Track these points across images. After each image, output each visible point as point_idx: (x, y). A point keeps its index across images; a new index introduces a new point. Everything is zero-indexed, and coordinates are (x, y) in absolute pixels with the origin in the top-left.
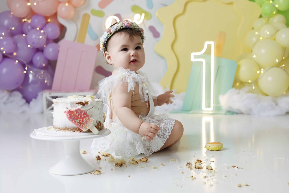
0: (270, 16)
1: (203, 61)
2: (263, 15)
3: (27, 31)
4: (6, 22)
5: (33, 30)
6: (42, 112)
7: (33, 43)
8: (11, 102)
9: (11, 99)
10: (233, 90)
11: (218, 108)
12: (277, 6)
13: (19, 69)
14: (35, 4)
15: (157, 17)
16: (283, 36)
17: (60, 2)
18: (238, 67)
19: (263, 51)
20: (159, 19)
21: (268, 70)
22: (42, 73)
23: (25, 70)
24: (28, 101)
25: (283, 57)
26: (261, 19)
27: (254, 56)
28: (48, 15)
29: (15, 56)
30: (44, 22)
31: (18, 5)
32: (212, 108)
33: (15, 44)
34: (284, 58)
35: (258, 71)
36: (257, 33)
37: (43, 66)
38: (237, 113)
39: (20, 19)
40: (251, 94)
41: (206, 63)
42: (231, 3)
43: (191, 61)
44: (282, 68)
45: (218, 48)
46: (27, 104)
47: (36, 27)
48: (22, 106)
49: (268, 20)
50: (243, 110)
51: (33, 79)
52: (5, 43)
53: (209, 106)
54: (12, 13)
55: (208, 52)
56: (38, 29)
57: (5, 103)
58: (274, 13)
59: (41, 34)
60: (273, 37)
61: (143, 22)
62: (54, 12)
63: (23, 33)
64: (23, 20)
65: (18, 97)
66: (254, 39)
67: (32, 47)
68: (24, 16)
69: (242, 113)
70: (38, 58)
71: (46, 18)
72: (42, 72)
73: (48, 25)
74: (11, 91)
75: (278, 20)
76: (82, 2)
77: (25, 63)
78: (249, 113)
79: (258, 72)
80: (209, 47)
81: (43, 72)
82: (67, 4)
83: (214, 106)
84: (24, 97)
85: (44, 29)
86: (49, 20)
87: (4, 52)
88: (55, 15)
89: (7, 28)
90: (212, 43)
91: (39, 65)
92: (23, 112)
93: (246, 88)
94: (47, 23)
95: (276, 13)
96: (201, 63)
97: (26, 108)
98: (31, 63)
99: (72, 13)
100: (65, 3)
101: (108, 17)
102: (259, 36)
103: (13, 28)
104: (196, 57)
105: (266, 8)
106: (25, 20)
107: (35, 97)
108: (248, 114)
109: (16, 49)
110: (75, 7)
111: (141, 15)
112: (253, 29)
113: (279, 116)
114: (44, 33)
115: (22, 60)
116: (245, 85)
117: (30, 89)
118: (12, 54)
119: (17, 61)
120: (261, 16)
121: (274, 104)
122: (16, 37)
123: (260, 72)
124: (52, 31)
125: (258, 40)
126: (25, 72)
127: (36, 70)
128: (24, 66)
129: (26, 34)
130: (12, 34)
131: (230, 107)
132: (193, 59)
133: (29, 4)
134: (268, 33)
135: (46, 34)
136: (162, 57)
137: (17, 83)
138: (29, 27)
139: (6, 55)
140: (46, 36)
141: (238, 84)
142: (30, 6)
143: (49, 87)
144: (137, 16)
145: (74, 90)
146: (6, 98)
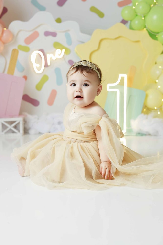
1: (118, 91)
10: (142, 115)
11: (129, 131)
15: (76, 53)
18: (147, 96)
26: (162, 55)
27: (159, 87)
32: (125, 131)
36: (160, 67)
38: (146, 135)
40: (157, 119)
41: (120, 92)
42: (138, 41)
43: (107, 91)
45: (130, 80)
50: (151, 132)
55: (122, 83)
61: (63, 56)
66: (158, 72)
69: (149, 135)
76: (10, 39)
78: (156, 135)
80: (123, 79)
83: (126, 129)
90: (125, 76)
93: (152, 114)
96: (116, 93)
99: (2, 48)
101: (33, 51)
102: (162, 70)
104: (111, 87)
110: (4, 43)
111: (62, 50)
112: (156, 63)
116: (151, 111)
120: (162, 53)
125: (161, 73)
131: (140, 130)
132: (108, 89)
141: (145, 110)
144: (58, 51)
145: (5, 116)
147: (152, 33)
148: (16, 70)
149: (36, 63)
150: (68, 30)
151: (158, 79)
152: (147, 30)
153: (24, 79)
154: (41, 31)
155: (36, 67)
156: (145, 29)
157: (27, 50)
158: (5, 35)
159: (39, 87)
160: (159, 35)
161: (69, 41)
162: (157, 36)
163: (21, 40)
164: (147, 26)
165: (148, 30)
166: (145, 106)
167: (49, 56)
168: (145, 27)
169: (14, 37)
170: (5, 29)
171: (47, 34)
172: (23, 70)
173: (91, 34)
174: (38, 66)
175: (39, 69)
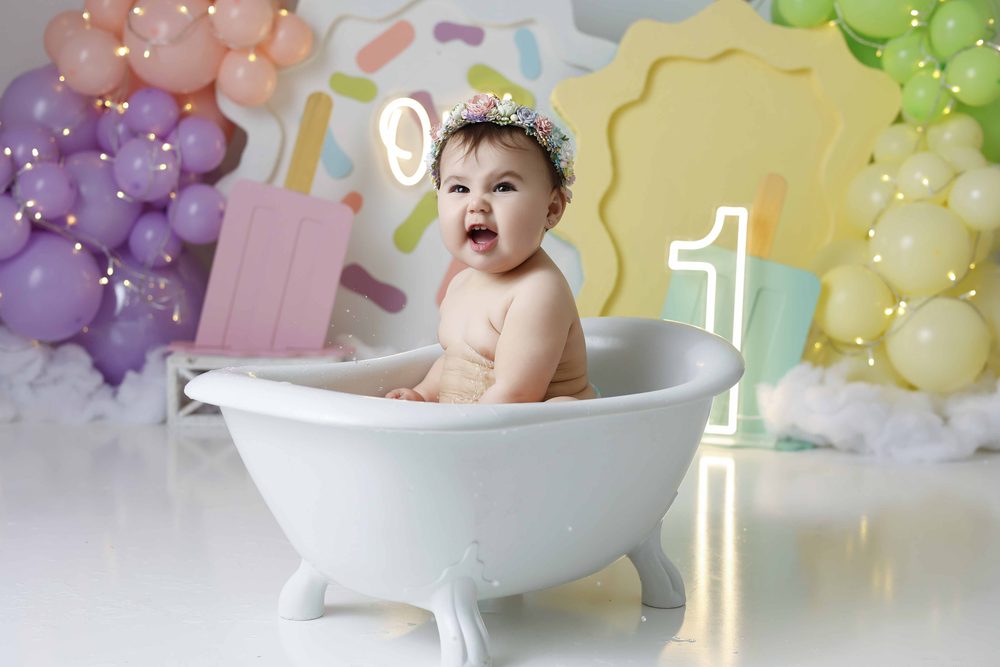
0: (932, 119)
1: (710, 269)
2: (906, 115)
3: (114, 144)
4: (40, 108)
5: (134, 142)
6: (164, 422)
7: (137, 186)
8: (56, 381)
9: (55, 371)
10: (804, 368)
11: (751, 427)
12: (956, 89)
13: (86, 272)
14: (147, 54)
15: (556, 109)
16: (975, 194)
17: (228, 50)
18: (825, 293)
19: (906, 242)
20: (560, 115)
21: (921, 306)
22: (162, 286)
23: (105, 274)
24: (112, 380)
25: (970, 263)
26: (899, 127)
27: (877, 258)
28: (185, 91)
29: (73, 227)
30: (172, 114)
31: (84, 55)
32: (732, 427)
33: (74, 185)
34: (972, 266)
35: (889, 307)
36: (886, 178)
37: (165, 261)
38: (815, 447)
39: (87, 101)
40: (861, 386)
41: (719, 276)
42: (803, 72)
43: (669, 268)
44: (965, 301)
45: (761, 228)
46: (107, 390)
47: (147, 132)
48: (90, 396)
49: (924, 132)
50: (836, 438)
51: (128, 303)
52: (40, 184)
53: (722, 418)
54: (62, 79)
55: (727, 240)
56: (152, 137)
57: (32, 385)
58: (947, 111)
59: (163, 157)
60: (939, 198)
62: (207, 80)
63: (100, 149)
64: (99, 103)
65: (77, 365)
66: (877, 197)
67: (129, 200)
68: (103, 91)
69: (830, 446)
70: (149, 234)
71: (179, 99)
72: (163, 283)
73: (184, 125)
74: (56, 345)
75: (957, 133)
76: (303, 51)
77: (105, 249)
78: (855, 447)
79: (889, 312)
80: (731, 224)
81: (166, 285)
82: (252, 58)
83: (738, 421)
84: (98, 366)
85: (172, 136)
86: (188, 107)
87: (38, 216)
88: (210, 90)
89: (46, 129)
90: (742, 214)
91: (150, 259)
92: (99, 417)
93: (846, 364)
94: (183, 116)
95: (951, 112)
96: (705, 274)
97: (104, 402)
98: (123, 249)
99: (270, 86)
100: (245, 51)
101: (387, 100)
102: (896, 189)
103: (66, 132)
104: (685, 255)
105: (921, 93)
106: (108, 104)
107: (138, 366)
108: (852, 451)
109: (78, 203)
110: (278, 67)
112: (872, 161)
113: (953, 460)
114: (172, 152)
115: (95, 242)
116: (840, 352)
117: (117, 338)
118: (61, 221)
119: (78, 246)
120: (900, 119)
121: (937, 421)
122: (77, 161)
123: (895, 312)
124: (199, 144)
125: (890, 200)
126: (104, 281)
127: (141, 276)
128: (100, 260)
129: (111, 154)
130: (62, 152)
131: (794, 427)
132: (675, 264)
133: (122, 51)
134: (926, 182)
135: (178, 154)
136: (567, 244)
137: (78, 320)
138: (121, 129)
139: (44, 223)
140: (179, 161)
141: (818, 346)
142: (125, 58)
143: (187, 334)
145: (270, 349)
146: (36, 367)
147: (860, 41)
148: (321, 169)
149: (397, 143)
150: (531, 21)
151: (874, 223)
152: (840, 26)
153: (348, 210)
154: (423, 22)
155: (398, 159)
156: (832, 24)
157: (366, 93)
158: (281, 34)
159: (406, 239)
160: (890, 47)
161: (532, 64)
162: (879, 54)
163: (344, 56)
164: (839, 13)
165: (845, 27)
166: (816, 331)
168: (833, 16)
169: (317, 43)
170: (284, 13)
171: (446, 32)
172: (346, 170)
173: (616, 38)
174: (407, 155)
175: (409, 169)
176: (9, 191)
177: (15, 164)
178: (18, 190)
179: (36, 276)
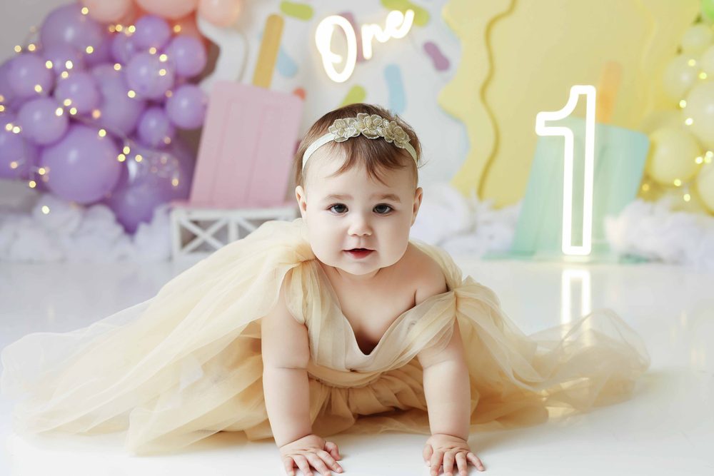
1: (568, 134)
2: (704, 18)
3: (125, 56)
4: (70, 34)
5: (139, 58)
6: (170, 258)
7: (144, 87)
8: (90, 232)
9: (89, 225)
10: (639, 203)
11: (601, 248)
13: (109, 150)
15: (446, 21)
18: (652, 149)
19: (711, 109)
22: (164, 160)
23: (122, 153)
24: (130, 230)
26: (700, 27)
27: (689, 122)
28: (175, 16)
29: (98, 119)
30: (164, 33)
32: (587, 249)
33: (98, 88)
35: (699, 157)
36: (692, 63)
37: (166, 143)
38: (648, 261)
39: (103, 27)
40: (682, 216)
41: (575, 138)
43: (537, 135)
45: (604, 102)
46: (126, 238)
47: (148, 48)
48: (114, 242)
50: (664, 253)
51: (139, 174)
52: (74, 88)
53: (578, 241)
54: (85, 11)
55: (580, 112)
56: (153, 51)
57: (73, 236)
59: (162, 65)
61: (410, 32)
62: (188, 8)
63: (115, 62)
64: (112, 28)
65: (104, 219)
66: (685, 78)
67: (139, 98)
68: (115, 18)
69: (658, 260)
70: (153, 123)
71: (171, 23)
72: (165, 158)
73: (176, 42)
74: (88, 206)
77: (121, 134)
78: (678, 260)
79: (699, 160)
80: (582, 100)
81: (167, 160)
83: (592, 244)
84: (120, 220)
85: (167, 49)
86: (177, 29)
87: (74, 112)
88: (192, 17)
89: (75, 50)
90: (591, 92)
91: (155, 140)
92: (123, 258)
93: (667, 200)
94: (174, 36)
96: (561, 139)
97: (125, 245)
98: (134, 134)
99: (236, 11)
101: (321, 18)
102: (698, 70)
103: (90, 50)
104: (549, 124)
106: (119, 28)
107: (148, 219)
108: (676, 263)
109: (101, 102)
111: (404, 12)
112: (680, 51)
114: (168, 63)
115: (115, 130)
116: (664, 193)
117: (132, 200)
118: (89, 115)
119: (102, 133)
120: (699, 20)
122: (99, 71)
123: (703, 161)
124: (188, 55)
125: (695, 79)
126: (121, 158)
127: (148, 153)
128: (118, 143)
129: (123, 64)
130: (87, 64)
131: (632, 246)
132: (541, 130)
135: (173, 63)
136: (457, 120)
137: (104, 187)
138: (129, 46)
139: (77, 117)
140: (174, 69)
141: (646, 187)
143: (184, 194)
144: (395, 17)
145: (246, 203)
146: (74, 223)
148: (276, 72)
149: (331, 50)
151: (684, 97)
153: (297, 99)
155: (332, 63)
157: (305, 14)
166: (647, 178)
167: (368, 32)
172: (293, 71)
174: (338, 59)
175: (339, 68)
176: (51, 93)
177: (54, 74)
178: (58, 93)
179: (73, 156)
